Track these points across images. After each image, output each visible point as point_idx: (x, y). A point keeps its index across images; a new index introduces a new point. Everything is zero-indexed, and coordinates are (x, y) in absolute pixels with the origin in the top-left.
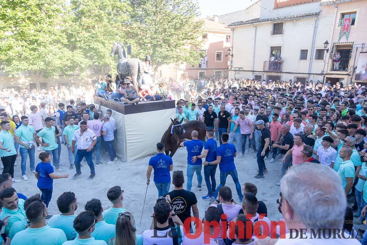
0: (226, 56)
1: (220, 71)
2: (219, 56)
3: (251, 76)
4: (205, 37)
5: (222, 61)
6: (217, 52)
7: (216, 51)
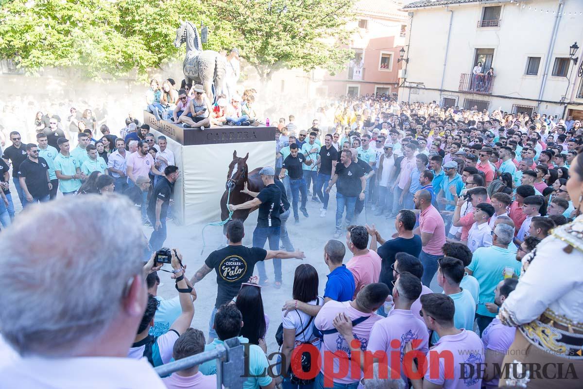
0: (399, 61)
1: (385, 86)
2: (385, 60)
3: (438, 98)
4: (363, 24)
5: (391, 71)
6: (383, 54)
7: (382, 52)
